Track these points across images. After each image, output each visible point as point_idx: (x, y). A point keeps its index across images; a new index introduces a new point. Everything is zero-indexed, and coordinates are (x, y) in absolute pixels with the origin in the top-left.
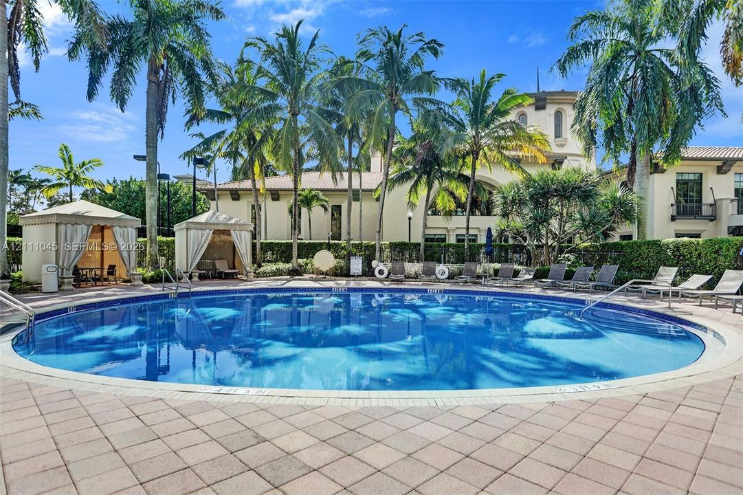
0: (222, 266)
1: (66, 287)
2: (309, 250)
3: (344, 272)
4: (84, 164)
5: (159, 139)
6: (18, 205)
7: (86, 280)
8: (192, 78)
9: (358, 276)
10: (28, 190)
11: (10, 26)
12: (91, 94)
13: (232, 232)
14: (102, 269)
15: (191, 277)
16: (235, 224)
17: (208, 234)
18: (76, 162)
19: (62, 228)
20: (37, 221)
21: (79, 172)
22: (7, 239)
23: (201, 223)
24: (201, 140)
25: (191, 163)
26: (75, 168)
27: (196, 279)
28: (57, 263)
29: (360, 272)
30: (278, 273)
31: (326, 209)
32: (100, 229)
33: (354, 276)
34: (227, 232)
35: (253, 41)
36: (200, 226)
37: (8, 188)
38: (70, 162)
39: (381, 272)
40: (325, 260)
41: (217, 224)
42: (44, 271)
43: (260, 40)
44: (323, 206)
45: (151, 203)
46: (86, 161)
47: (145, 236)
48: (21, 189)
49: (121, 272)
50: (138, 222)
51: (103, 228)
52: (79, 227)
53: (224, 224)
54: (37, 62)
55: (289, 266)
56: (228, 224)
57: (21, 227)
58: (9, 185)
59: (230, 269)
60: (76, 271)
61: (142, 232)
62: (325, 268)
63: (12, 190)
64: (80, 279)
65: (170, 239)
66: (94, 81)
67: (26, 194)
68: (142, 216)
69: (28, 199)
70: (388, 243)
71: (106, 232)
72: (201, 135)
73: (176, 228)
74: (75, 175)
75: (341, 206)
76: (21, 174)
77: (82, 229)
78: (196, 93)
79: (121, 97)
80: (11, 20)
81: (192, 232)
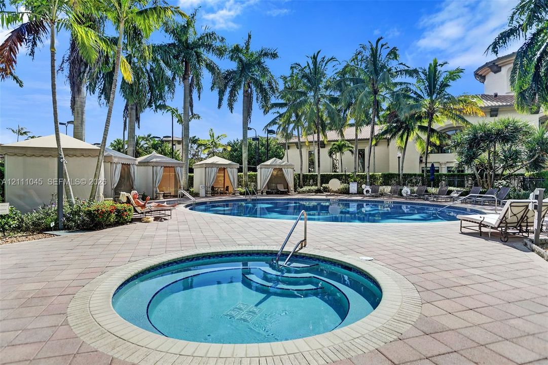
0: (281, 188)
1: (208, 195)
2: (326, 179)
3: (346, 192)
4: (219, 137)
5: (249, 123)
6: (194, 155)
7: (217, 193)
8: (262, 90)
9: (355, 194)
10: (198, 146)
11: (190, 87)
12: (219, 106)
13: (283, 169)
14: (224, 188)
15: (262, 193)
16: (285, 165)
17: (271, 170)
18: (215, 137)
19: (207, 169)
20: (199, 166)
21: (216, 141)
22: (188, 174)
23: (267, 165)
24: (279, 114)
25: (267, 132)
26: (215, 139)
27: (265, 194)
28: (205, 185)
29: (356, 192)
30: (309, 191)
31: (352, 152)
32: (222, 169)
33: (352, 194)
34: (281, 170)
35: (294, 65)
36: (268, 167)
37: (190, 146)
38: (213, 137)
39: (367, 191)
40: (335, 184)
41: (275, 165)
42: (201, 188)
43: (297, 64)
44: (350, 150)
45: (245, 156)
46: (220, 135)
47: (242, 172)
48: (195, 146)
49: (231, 190)
50: (238, 166)
51: (224, 169)
52: (214, 169)
53: (279, 165)
54: (199, 97)
55: (316, 188)
56: (281, 165)
57: (193, 169)
58: (190, 145)
59: (285, 189)
60: (213, 188)
61: (240, 170)
62: (335, 189)
63: (191, 147)
64: (214, 192)
65: (255, 173)
66: (220, 100)
67: (197, 149)
68: (241, 163)
69: (199, 152)
70: (380, 174)
71: (226, 170)
72: (278, 112)
73: (258, 167)
74: (215, 143)
75: (364, 150)
76: (196, 138)
77: (215, 170)
78: (266, 98)
79: (231, 106)
80: (190, 84)
81: (263, 170)
